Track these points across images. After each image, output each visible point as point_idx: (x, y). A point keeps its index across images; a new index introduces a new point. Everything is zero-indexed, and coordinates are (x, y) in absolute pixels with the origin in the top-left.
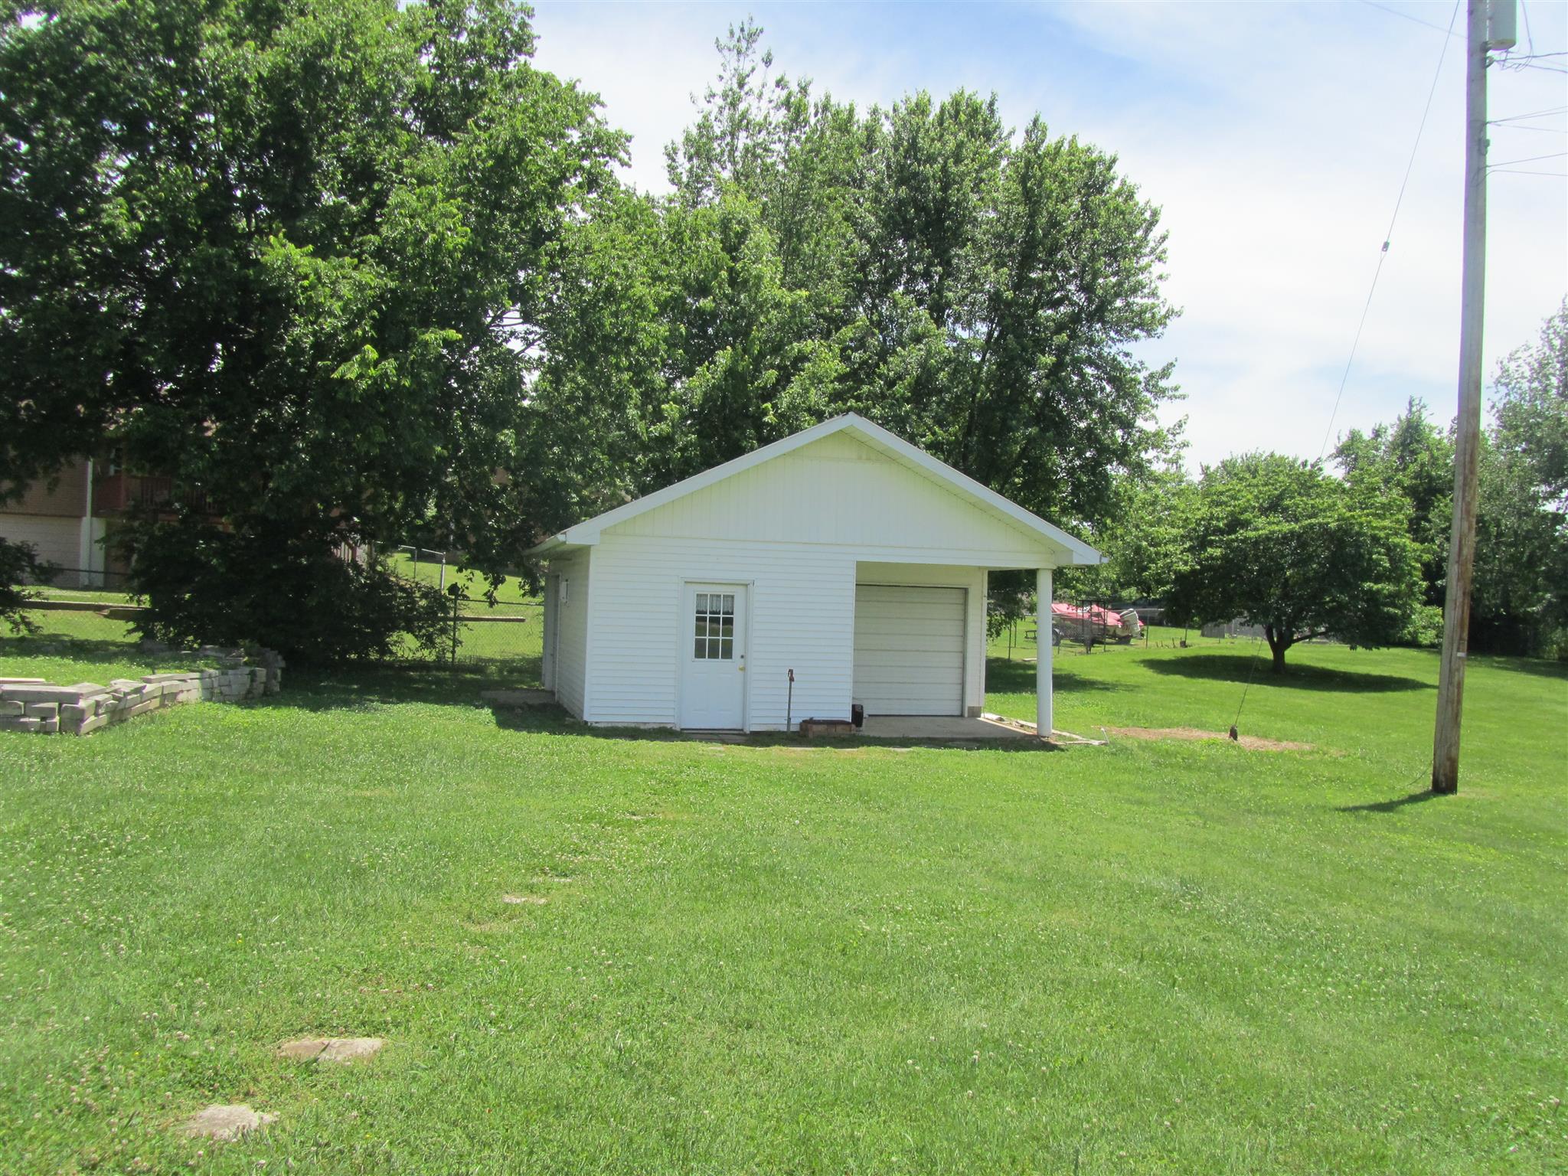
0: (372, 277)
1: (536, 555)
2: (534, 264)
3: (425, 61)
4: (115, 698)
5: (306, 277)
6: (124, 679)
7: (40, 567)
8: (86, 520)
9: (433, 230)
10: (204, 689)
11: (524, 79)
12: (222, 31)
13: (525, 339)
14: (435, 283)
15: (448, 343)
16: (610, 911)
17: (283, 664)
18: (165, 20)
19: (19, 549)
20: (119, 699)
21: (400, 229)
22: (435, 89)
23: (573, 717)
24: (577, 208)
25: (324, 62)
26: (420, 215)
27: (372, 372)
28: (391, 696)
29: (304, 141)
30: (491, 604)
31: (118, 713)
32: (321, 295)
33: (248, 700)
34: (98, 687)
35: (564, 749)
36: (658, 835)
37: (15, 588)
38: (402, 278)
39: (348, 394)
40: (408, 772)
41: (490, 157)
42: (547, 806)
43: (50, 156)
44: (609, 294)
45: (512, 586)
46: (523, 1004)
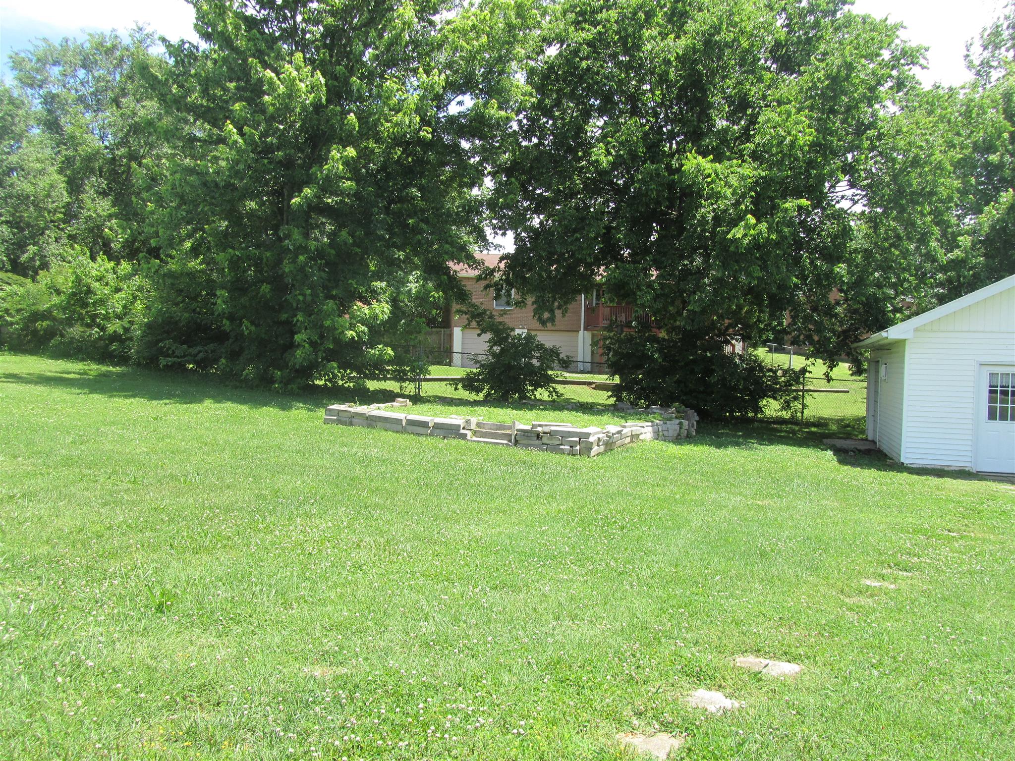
0: (750, 170)
1: (862, 347)
2: (858, 147)
3: (780, 22)
4: (607, 436)
5: (709, 176)
6: (611, 425)
7: (563, 360)
8: (581, 332)
9: (789, 134)
10: (654, 432)
11: (849, 21)
12: (655, 32)
13: (851, 200)
14: (790, 169)
15: (800, 208)
16: (944, 599)
17: (697, 418)
18: (623, 34)
19: (552, 350)
20: (610, 437)
21: (768, 137)
22: (787, 41)
23: (891, 459)
24: (888, 103)
25: (717, 38)
26: (780, 126)
27: (752, 232)
28: (764, 440)
29: (704, 91)
30: (829, 381)
31: (609, 445)
32: (719, 187)
33: (678, 440)
34: (599, 430)
35: (889, 481)
36: (972, 548)
37: (550, 372)
38: (770, 168)
39: (737, 247)
40: (783, 490)
41: (827, 79)
42: (884, 520)
43: (564, 125)
44: (915, 162)
45: (843, 369)
46: (894, 658)
